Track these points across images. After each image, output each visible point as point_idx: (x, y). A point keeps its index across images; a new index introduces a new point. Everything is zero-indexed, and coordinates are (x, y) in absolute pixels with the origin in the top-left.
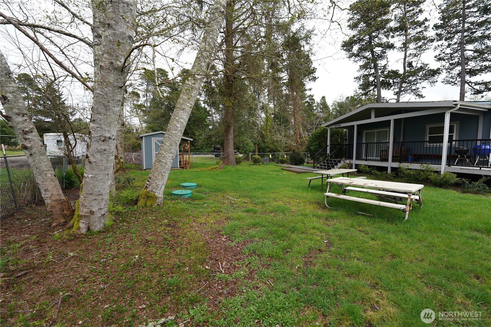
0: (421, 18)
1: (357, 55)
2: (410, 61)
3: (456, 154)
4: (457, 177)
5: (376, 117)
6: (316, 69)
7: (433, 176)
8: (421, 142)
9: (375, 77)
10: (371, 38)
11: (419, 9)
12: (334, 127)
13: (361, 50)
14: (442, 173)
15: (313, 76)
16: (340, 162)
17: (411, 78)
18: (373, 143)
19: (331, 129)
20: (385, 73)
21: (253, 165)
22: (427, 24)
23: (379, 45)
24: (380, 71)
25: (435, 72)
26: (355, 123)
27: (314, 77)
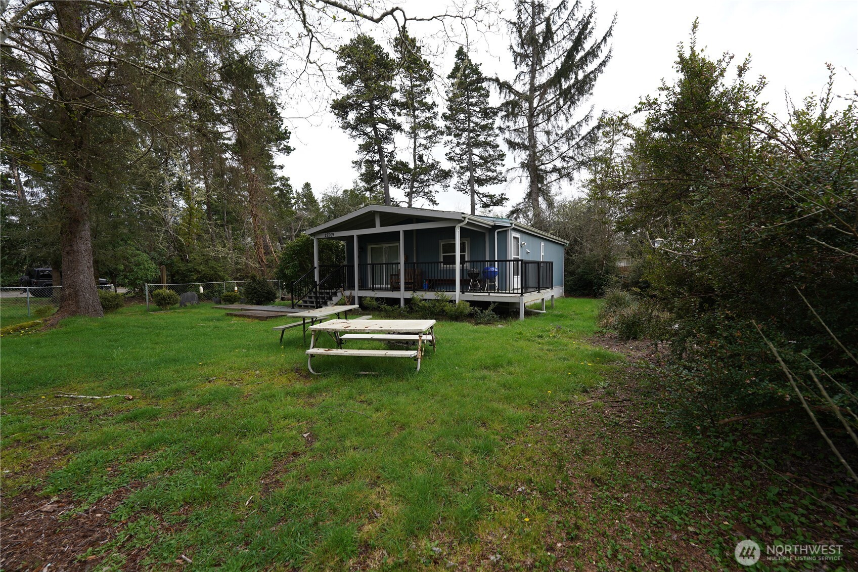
0: (429, 100)
1: (354, 128)
2: (421, 153)
3: (468, 278)
4: (471, 306)
5: (381, 226)
6: (290, 133)
7: (448, 307)
8: (434, 263)
9: (380, 166)
10: (373, 108)
11: (426, 87)
12: (323, 236)
13: (360, 120)
14: (457, 302)
15: (286, 144)
16: (335, 294)
17: (422, 177)
18: (380, 264)
19: (319, 240)
20: (393, 163)
21: (154, 311)
22: (436, 110)
23: (384, 121)
24: (386, 159)
25: (446, 175)
26: (355, 233)
27: (286, 146)
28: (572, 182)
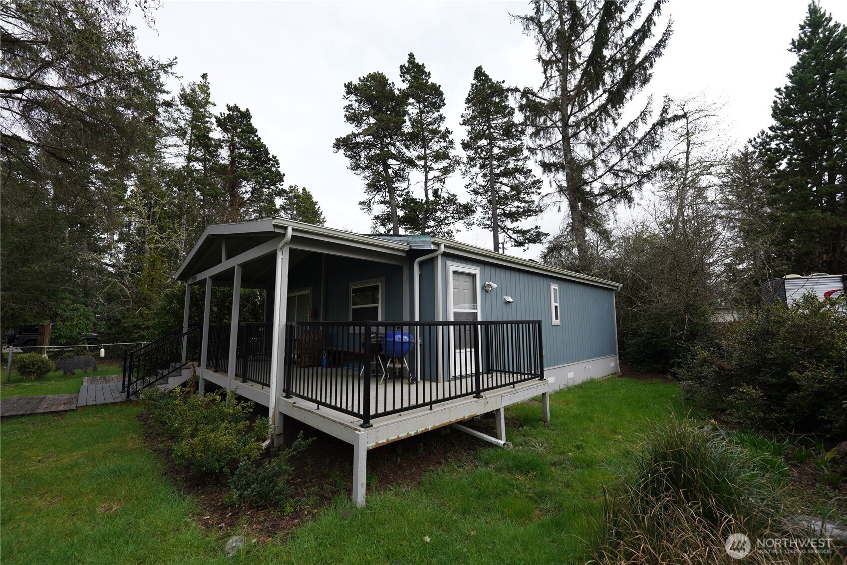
1: (366, 168)
5: (228, 258)
10: (383, 145)
12: (191, 280)
13: (370, 159)
17: (438, 214)
23: (396, 157)
26: (207, 275)
28: (632, 204)
